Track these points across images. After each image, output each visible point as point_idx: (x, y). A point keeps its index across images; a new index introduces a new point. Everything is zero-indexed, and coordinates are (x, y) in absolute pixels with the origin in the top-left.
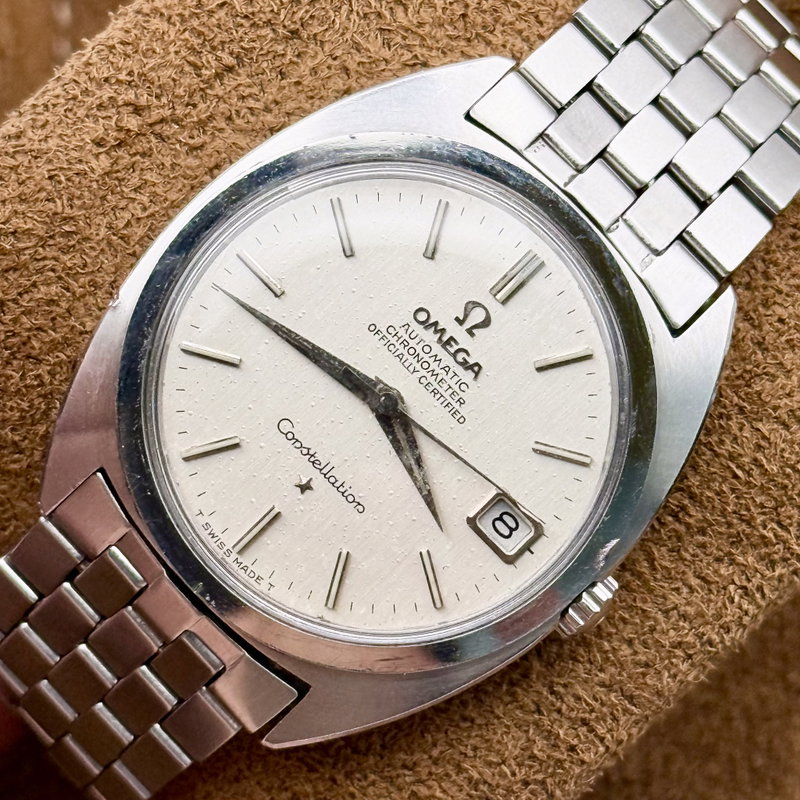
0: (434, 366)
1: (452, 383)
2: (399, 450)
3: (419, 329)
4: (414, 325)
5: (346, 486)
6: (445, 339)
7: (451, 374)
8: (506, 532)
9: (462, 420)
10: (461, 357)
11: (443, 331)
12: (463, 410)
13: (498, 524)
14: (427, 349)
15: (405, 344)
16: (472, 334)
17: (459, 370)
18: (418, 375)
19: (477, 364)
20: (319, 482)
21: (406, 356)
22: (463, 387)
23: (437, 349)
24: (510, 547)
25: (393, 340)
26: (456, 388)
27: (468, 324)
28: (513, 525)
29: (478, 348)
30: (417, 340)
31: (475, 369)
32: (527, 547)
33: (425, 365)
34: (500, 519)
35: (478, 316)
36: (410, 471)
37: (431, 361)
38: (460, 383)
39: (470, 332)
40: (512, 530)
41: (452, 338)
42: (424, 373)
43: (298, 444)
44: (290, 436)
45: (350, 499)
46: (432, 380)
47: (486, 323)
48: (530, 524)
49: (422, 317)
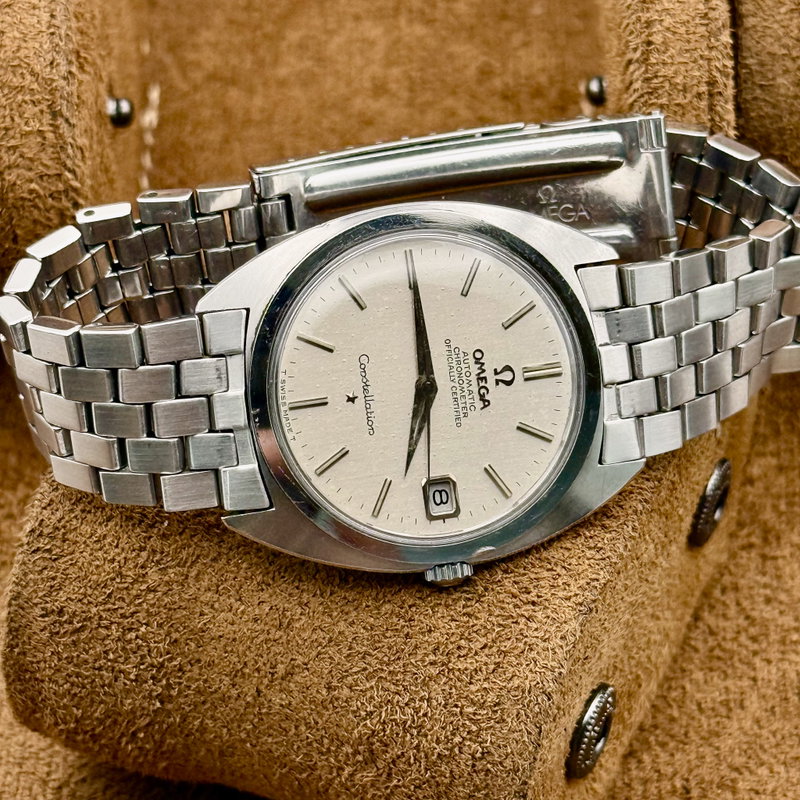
0: (465, 385)
1: (469, 401)
2: (415, 416)
3: (472, 361)
4: (471, 357)
5: (373, 415)
6: (482, 375)
7: (471, 396)
8: (438, 501)
9: (459, 425)
10: (483, 391)
11: (484, 371)
12: (463, 421)
13: (437, 494)
14: (468, 374)
15: (459, 362)
16: (497, 384)
17: (477, 397)
18: (453, 384)
19: (488, 401)
20: (360, 402)
21: (454, 370)
22: (472, 408)
23: (473, 378)
24: (436, 511)
25: (454, 356)
26: (468, 406)
27: (499, 377)
28: (444, 501)
29: (495, 393)
30: (467, 365)
31: (486, 403)
32: (444, 518)
33: (461, 382)
34: (440, 492)
35: (507, 376)
36: (412, 431)
37: (466, 382)
38: (472, 405)
39: (497, 382)
40: (442, 502)
41: (485, 378)
42: (457, 385)
43: (363, 374)
44: (363, 366)
45: (370, 423)
46: (459, 392)
47: (509, 383)
48: (455, 506)
49: (478, 355)
